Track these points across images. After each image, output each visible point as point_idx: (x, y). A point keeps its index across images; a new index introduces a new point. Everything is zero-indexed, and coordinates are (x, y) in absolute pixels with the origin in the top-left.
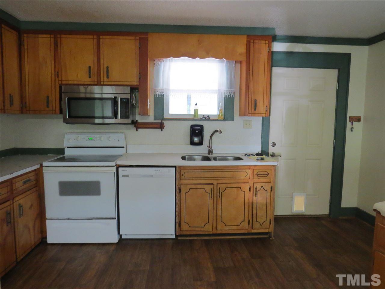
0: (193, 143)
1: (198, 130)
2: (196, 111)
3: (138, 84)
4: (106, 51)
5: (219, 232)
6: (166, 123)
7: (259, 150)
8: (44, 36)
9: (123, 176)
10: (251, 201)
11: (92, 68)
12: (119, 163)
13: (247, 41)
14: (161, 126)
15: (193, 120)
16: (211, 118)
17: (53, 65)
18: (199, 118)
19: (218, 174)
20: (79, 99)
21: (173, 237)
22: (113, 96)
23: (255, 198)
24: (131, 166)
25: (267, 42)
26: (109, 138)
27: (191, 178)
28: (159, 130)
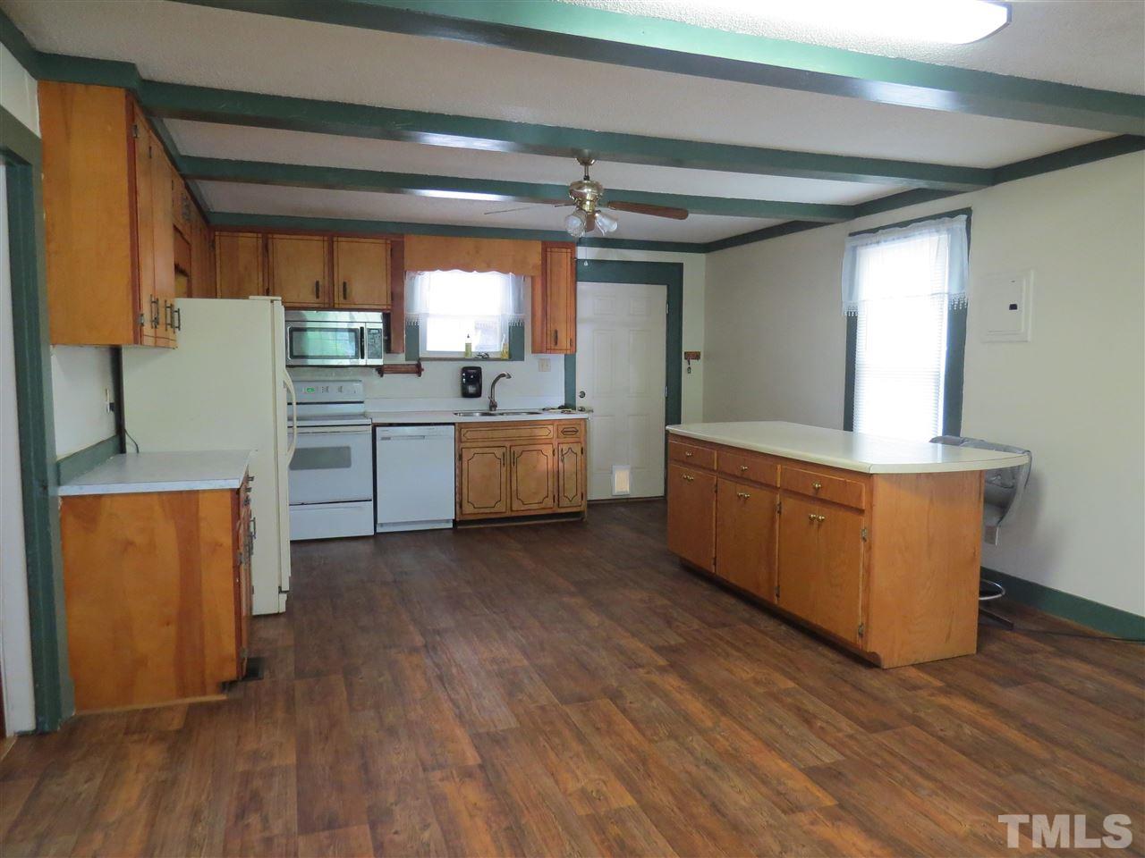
0: (466, 394)
1: (473, 374)
2: (468, 346)
3: (389, 307)
4: (342, 259)
5: (514, 514)
6: (424, 365)
7: (562, 402)
8: (250, 235)
9: (383, 439)
10: (556, 470)
11: (320, 284)
12: (376, 421)
13: (542, 249)
14: (418, 370)
15: (463, 359)
16: (491, 356)
17: (261, 279)
18: (473, 356)
19: (512, 432)
20: (305, 330)
21: (451, 526)
22: (357, 326)
23: (561, 464)
24: (391, 425)
25: (569, 250)
26: (340, 390)
27: (475, 440)
28: (415, 375)
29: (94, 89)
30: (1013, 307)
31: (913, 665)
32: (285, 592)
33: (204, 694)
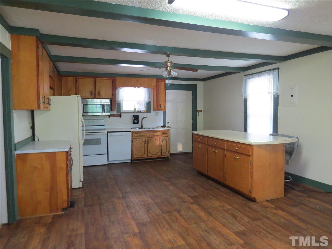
0: (134, 123)
1: (136, 117)
2: (135, 109)
3: (112, 98)
4: (98, 84)
5: (149, 158)
6: (122, 114)
7: (162, 125)
8: (72, 77)
9: (110, 136)
10: (160, 144)
11: (92, 91)
12: (108, 131)
13: (156, 80)
14: (120, 116)
15: (133, 113)
16: (141, 112)
17: (75, 90)
18: (136, 112)
19: (147, 134)
20: (87, 105)
21: (130, 161)
22: (103, 103)
23: (162, 143)
24: (113, 132)
25: (164, 81)
26: (98, 122)
27: (137, 136)
28: (120, 118)
29: (27, 36)
30: (292, 96)
31: (266, 201)
32: (82, 181)
33: (58, 212)
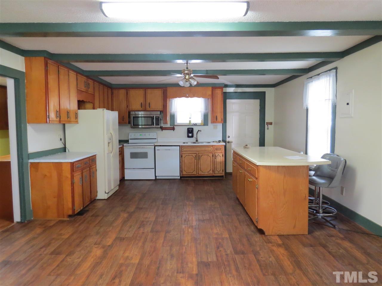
0: (188, 137)
1: (191, 130)
2: (190, 121)
3: (163, 110)
4: (149, 96)
5: (199, 175)
6: (175, 127)
7: (220, 139)
8: (122, 90)
9: (158, 150)
10: (213, 161)
11: (142, 104)
12: (156, 144)
13: (212, 89)
14: (173, 129)
15: (188, 126)
16: (197, 124)
17: (126, 103)
18: (192, 124)
20: (139, 117)
21: (179, 178)
22: (152, 116)
23: (215, 160)
24: (160, 146)
25: (221, 89)
26: (149, 135)
27: (186, 151)
28: (173, 130)
29: (37, 58)
30: (348, 104)
31: (278, 235)
32: (107, 193)
33: (64, 218)
